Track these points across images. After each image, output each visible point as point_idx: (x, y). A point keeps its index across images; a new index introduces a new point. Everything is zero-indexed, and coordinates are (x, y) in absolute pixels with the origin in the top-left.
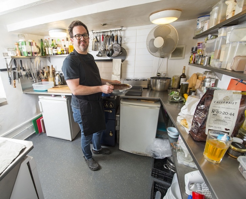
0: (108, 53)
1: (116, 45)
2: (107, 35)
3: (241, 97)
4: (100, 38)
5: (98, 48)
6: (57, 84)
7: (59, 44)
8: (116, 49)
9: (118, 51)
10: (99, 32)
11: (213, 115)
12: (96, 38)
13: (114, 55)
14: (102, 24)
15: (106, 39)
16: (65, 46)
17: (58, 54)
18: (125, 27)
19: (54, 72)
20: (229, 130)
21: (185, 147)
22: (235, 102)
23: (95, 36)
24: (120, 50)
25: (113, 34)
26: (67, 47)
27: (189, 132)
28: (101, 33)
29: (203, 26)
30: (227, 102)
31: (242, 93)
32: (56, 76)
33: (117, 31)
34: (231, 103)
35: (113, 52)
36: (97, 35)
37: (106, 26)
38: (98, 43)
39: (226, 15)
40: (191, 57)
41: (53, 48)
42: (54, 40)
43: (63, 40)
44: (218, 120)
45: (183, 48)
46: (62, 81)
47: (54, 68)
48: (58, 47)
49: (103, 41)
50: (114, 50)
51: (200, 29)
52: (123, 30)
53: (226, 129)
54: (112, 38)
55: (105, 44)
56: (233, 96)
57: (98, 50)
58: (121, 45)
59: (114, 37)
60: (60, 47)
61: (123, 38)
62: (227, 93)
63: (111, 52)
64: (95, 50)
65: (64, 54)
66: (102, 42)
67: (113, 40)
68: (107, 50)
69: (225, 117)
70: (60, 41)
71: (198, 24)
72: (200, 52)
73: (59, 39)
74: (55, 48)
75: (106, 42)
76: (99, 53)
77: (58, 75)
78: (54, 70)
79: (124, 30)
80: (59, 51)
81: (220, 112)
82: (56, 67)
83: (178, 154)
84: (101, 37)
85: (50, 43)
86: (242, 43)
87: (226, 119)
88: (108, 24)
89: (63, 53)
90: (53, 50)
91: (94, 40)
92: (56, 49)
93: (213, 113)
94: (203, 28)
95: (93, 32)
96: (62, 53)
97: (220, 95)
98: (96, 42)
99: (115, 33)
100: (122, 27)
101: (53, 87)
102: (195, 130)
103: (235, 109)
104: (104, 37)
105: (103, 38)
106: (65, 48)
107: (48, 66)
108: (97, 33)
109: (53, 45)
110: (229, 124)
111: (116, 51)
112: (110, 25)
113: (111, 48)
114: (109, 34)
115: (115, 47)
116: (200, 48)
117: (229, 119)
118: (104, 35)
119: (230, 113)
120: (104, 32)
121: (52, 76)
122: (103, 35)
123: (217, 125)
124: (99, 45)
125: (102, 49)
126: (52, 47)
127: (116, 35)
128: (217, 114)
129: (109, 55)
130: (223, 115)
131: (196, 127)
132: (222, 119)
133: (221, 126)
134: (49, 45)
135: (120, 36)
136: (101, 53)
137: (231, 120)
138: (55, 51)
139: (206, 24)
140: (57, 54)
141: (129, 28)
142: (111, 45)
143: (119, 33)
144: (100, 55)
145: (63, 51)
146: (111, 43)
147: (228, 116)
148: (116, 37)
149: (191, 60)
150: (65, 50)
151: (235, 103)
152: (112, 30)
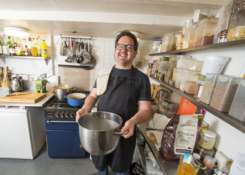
0: (78, 59)
1: (86, 53)
2: (77, 41)
3: (198, 121)
4: (69, 44)
5: (67, 53)
6: (14, 89)
7: (18, 43)
8: (86, 57)
9: (88, 59)
10: (68, 38)
11: (179, 135)
12: (65, 43)
13: (84, 63)
14: (73, 31)
15: (76, 46)
16: (27, 47)
17: (17, 55)
18: (94, 37)
19: (9, 75)
20: (191, 148)
21: (153, 158)
22: (194, 124)
23: (64, 40)
24: (90, 58)
25: (83, 42)
26: (29, 47)
27: (159, 149)
28: (70, 39)
29: (156, 48)
30: (188, 125)
31: (198, 117)
32: (13, 80)
33: (87, 40)
34: (191, 125)
35: (83, 59)
36: (66, 40)
37: (76, 33)
38: (67, 49)
39: (176, 46)
40: (148, 70)
41: (10, 47)
42: (11, 38)
43: (25, 39)
44: (183, 140)
45: (142, 62)
46: (21, 86)
47: (10, 70)
48: (17, 46)
49: (72, 46)
50: (84, 58)
51: (154, 49)
52: (92, 40)
53: (189, 148)
54: (82, 45)
55: (74, 51)
56: (193, 120)
57: (67, 55)
58: (90, 53)
59: (83, 45)
60: (20, 47)
61: (92, 47)
62: (189, 117)
63: (81, 59)
64: (63, 55)
65: (25, 56)
66: (71, 48)
67: (83, 48)
68: (76, 56)
69: (188, 138)
70: (20, 40)
71: (153, 45)
72: (155, 68)
73: (18, 38)
74: (13, 47)
75: (76, 48)
76: (68, 58)
77: (16, 79)
78: (10, 72)
79: (94, 40)
80: (18, 51)
81: (184, 134)
82: (13, 69)
83: (147, 163)
84: (71, 43)
85: (6, 40)
86: (191, 71)
87: (188, 139)
88: (78, 32)
89: (24, 54)
90: (10, 49)
91: (62, 44)
92: (14, 49)
93: (179, 134)
94: (157, 49)
95: (62, 36)
96: (22, 54)
97: (184, 119)
98: (64, 47)
99: (84, 40)
100: (92, 37)
101: (7, 96)
102: (165, 150)
103: (194, 131)
104: (74, 43)
105: (72, 44)
106: (26, 49)
107: (1, 67)
108: (66, 38)
109: (9, 43)
110: (191, 143)
111: (86, 58)
112: (81, 33)
113: (81, 55)
114: (79, 41)
115: (85, 55)
116: (154, 64)
117: (191, 140)
118: (74, 42)
119: (191, 134)
120: (74, 38)
121: (7, 80)
122: (72, 41)
123: (182, 145)
124: (68, 50)
125: (71, 55)
126: (9, 45)
127: (86, 44)
128: (182, 135)
129: (78, 62)
130: (186, 136)
131: (166, 147)
132: (186, 140)
133: (185, 145)
134: (4, 43)
135: (89, 44)
136: (70, 59)
137: (192, 140)
138: (12, 51)
139: (159, 47)
140: (15, 55)
141: (98, 39)
142: (81, 52)
143: (88, 42)
144: (69, 60)
145: (24, 52)
146: (80, 50)
147: (190, 136)
148: (86, 45)
149: (149, 73)
150: (26, 51)
151: (194, 126)
152: (82, 37)
